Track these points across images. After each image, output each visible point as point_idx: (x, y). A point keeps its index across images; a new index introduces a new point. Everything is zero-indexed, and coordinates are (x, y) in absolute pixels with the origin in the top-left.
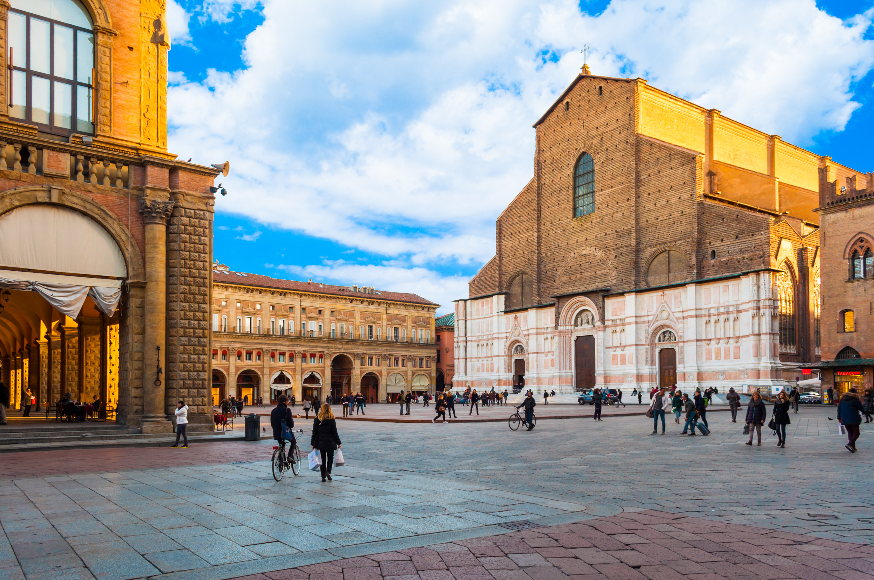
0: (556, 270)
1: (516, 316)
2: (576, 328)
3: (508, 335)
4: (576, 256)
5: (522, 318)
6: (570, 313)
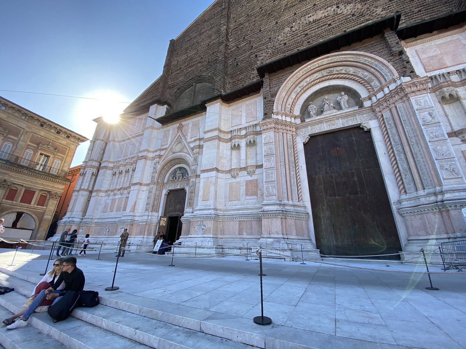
1: (181, 124)
2: (307, 120)
3: (162, 153)
4: (294, 29)
5: (190, 126)
6: (293, 96)
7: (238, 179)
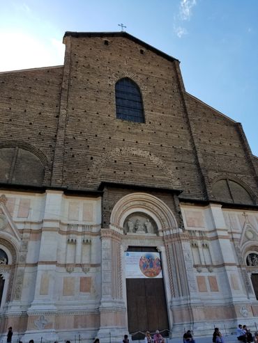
0: (92, 158)
4: (123, 152)
7: (72, 275)
